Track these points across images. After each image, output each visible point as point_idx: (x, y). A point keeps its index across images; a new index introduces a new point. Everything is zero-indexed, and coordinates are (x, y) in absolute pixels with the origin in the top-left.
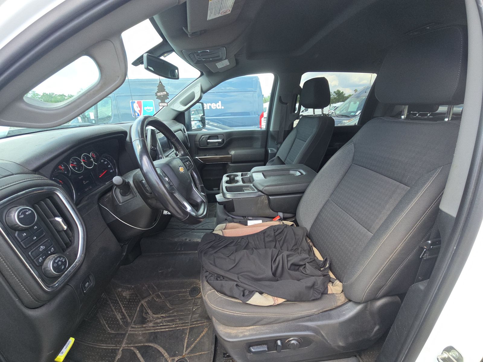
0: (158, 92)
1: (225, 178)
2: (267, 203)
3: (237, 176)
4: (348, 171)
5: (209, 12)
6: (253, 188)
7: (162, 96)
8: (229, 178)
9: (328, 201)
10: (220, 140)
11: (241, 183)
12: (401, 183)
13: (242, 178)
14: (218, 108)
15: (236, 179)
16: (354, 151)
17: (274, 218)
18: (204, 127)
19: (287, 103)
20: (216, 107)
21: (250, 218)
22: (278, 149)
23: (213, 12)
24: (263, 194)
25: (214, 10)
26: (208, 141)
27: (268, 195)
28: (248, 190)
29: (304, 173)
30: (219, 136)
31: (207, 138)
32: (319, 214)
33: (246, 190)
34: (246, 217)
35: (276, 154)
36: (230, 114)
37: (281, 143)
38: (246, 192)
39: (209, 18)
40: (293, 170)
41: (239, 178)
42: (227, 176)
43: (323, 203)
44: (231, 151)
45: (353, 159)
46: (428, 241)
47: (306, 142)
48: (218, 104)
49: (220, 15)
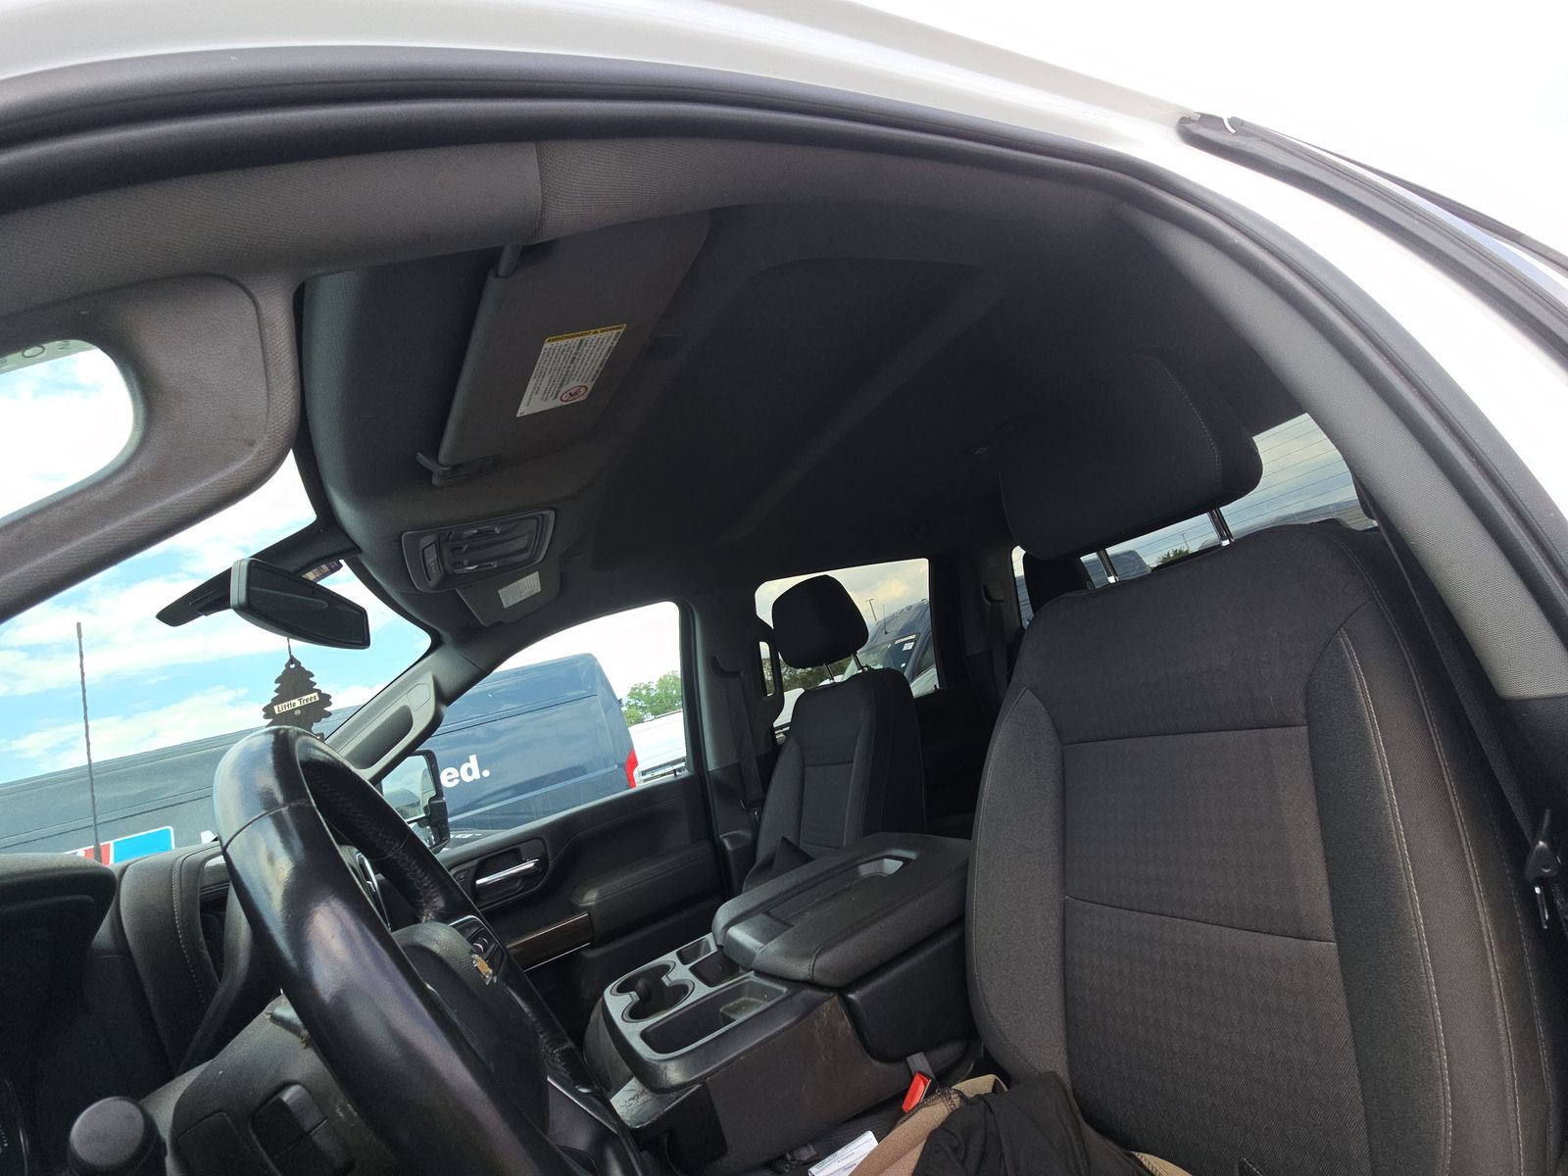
0: (276, 701)
1: (617, 1003)
2: (849, 1031)
3: (665, 969)
4: (1064, 774)
5: (532, 383)
6: (764, 987)
7: (298, 712)
8: (633, 993)
9: (1065, 905)
10: (530, 865)
11: (700, 991)
12: (1262, 728)
13: (693, 970)
14: (467, 779)
15: (667, 983)
16: (1043, 708)
17: (902, 1095)
18: (441, 841)
19: (739, 672)
20: (460, 778)
21: (805, 1154)
22: (756, 827)
23: (542, 389)
24: (820, 995)
25: (547, 378)
26: (478, 882)
27: (841, 991)
28: (748, 1005)
29: (912, 855)
30: (522, 851)
31: (472, 873)
32: (1066, 980)
33: (737, 1009)
34: (782, 1157)
35: (754, 845)
36: (510, 793)
37: (761, 803)
38: (739, 1019)
39: (524, 410)
40: (863, 860)
41: (680, 973)
42: (622, 989)
43: (1055, 923)
44: (583, 895)
45: (1058, 732)
46: (1537, 847)
47: (854, 764)
48: (464, 767)
49: (558, 403)
